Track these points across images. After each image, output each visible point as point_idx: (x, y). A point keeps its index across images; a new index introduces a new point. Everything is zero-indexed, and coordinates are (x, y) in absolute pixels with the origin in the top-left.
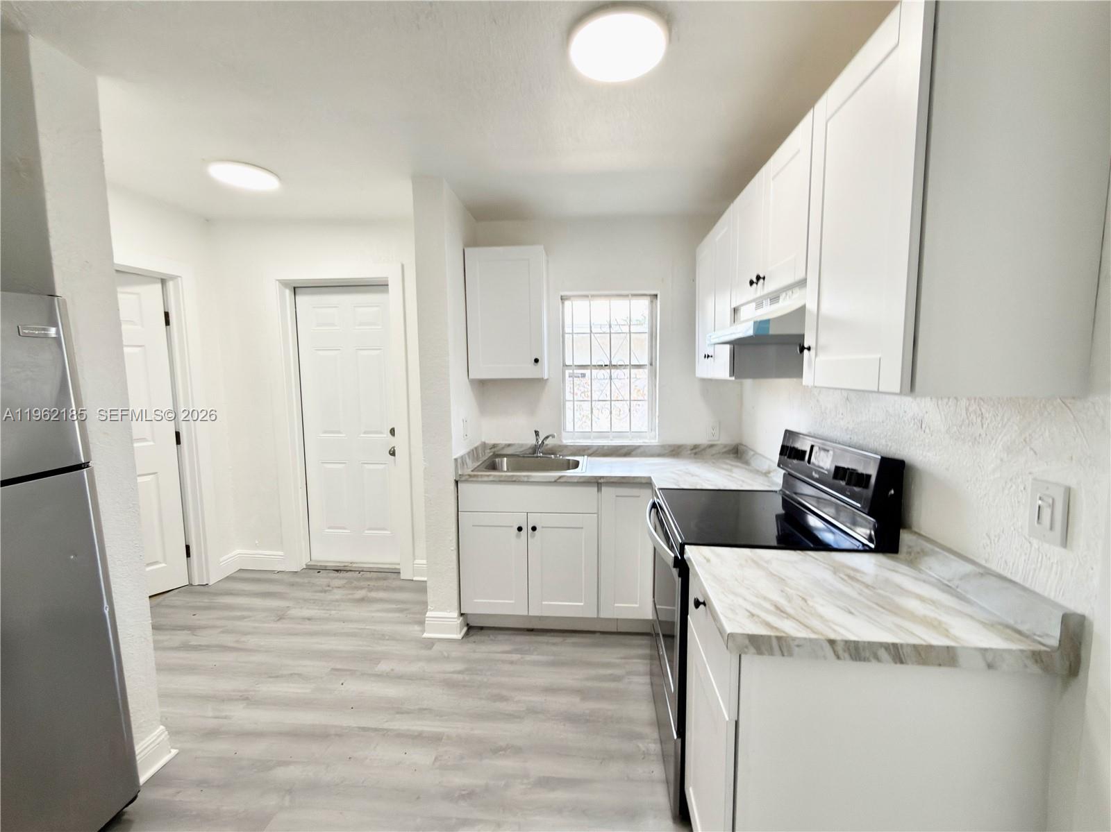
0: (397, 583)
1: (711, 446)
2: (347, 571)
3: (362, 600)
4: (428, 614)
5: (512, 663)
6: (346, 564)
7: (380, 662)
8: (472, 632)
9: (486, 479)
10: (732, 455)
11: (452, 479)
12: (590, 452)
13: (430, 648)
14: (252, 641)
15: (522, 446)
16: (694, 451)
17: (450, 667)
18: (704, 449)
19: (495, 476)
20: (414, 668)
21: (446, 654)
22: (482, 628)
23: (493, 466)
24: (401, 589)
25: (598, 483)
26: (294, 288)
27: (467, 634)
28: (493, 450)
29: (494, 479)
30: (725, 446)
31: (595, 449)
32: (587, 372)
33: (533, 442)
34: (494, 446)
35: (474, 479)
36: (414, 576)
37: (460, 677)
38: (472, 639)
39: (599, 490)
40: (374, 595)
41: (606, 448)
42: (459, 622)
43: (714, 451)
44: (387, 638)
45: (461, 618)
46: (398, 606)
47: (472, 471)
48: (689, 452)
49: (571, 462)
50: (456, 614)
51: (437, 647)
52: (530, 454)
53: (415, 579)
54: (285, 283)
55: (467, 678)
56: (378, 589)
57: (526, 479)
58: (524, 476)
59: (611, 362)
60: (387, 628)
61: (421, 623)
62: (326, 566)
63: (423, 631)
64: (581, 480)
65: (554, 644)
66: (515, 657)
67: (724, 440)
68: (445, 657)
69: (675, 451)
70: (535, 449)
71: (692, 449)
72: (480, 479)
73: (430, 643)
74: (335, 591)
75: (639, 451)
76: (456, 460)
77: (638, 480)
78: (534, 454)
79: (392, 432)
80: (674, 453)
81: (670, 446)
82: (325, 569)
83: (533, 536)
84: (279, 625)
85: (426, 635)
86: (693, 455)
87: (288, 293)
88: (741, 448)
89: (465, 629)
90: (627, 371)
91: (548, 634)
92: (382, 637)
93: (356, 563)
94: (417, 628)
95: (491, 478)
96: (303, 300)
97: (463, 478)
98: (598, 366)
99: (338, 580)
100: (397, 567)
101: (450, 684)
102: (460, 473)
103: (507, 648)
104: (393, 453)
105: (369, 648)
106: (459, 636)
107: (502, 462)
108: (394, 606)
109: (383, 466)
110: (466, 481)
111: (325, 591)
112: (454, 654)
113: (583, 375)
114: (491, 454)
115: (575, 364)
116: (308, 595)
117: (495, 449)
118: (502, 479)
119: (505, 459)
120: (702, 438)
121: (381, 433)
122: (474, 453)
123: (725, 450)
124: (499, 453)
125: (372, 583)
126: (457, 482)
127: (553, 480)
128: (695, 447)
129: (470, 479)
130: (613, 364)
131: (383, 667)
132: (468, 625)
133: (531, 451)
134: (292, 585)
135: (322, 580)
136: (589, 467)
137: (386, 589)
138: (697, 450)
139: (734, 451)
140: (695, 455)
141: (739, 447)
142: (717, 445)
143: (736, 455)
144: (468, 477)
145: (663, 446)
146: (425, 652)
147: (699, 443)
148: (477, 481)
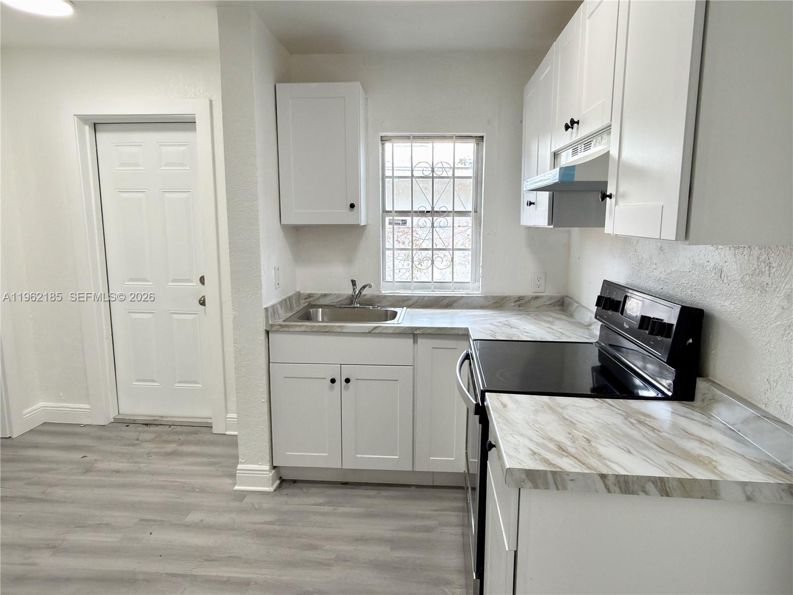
0: (207, 437)
1: (537, 298)
2: (157, 425)
3: (173, 454)
4: (240, 467)
5: (323, 514)
6: (156, 418)
7: (190, 512)
8: (284, 485)
9: (297, 329)
10: (556, 308)
11: (262, 328)
12: (410, 302)
13: (242, 501)
14: (59, 492)
15: (339, 296)
16: (519, 303)
17: (258, 518)
18: (529, 301)
19: (307, 326)
20: (225, 519)
21: (257, 506)
22: (295, 481)
23: (307, 316)
24: (213, 443)
25: (414, 334)
26: (95, 124)
27: (279, 487)
28: (308, 300)
29: (306, 330)
30: (551, 298)
31: (414, 299)
32: (409, 219)
33: (351, 292)
34: (310, 296)
35: (287, 329)
36: (226, 431)
37: (270, 527)
38: (285, 491)
39: (415, 342)
40: (185, 448)
41: (425, 299)
42: (271, 475)
43: (538, 303)
44: (197, 490)
45: (273, 471)
46: (210, 460)
47: (284, 321)
48: (513, 304)
49: (389, 313)
50: (267, 467)
51: (248, 500)
52: (346, 304)
53: (228, 433)
54: (84, 119)
55: (277, 528)
56: (189, 443)
57: (339, 330)
58: (338, 327)
59: (433, 208)
60: (198, 481)
61: (233, 476)
62: (135, 420)
63: (235, 484)
64: (397, 331)
65: (369, 497)
66: (326, 509)
67: (550, 291)
68: (256, 509)
69: (497, 303)
70: (352, 299)
71: (517, 301)
72: (291, 330)
73: (242, 495)
74: (145, 444)
75: (462, 302)
76: (266, 309)
77: (456, 332)
78: (351, 305)
79: (202, 280)
81: (493, 297)
82: (134, 422)
83: (347, 388)
84: (87, 478)
85: (236, 488)
86: (516, 307)
87: (87, 130)
88: (566, 299)
89: (278, 482)
90: (450, 219)
91: (363, 487)
92: (193, 489)
93: (167, 417)
94: (229, 481)
95: (303, 329)
96: (104, 137)
97: (275, 328)
98: (420, 212)
99: (148, 434)
100: (209, 421)
101: (259, 534)
102: (270, 323)
103: (320, 500)
104: (203, 303)
105: (179, 500)
106: (271, 489)
107: (317, 313)
108: (204, 460)
109: (193, 316)
110: (277, 331)
111: (134, 445)
112: (265, 506)
113: (404, 222)
114: (307, 304)
115: (395, 209)
116: (116, 448)
117: (311, 299)
118: (315, 329)
119: (320, 309)
120: (526, 289)
121: (190, 281)
122: (287, 303)
123: (550, 302)
124: (313, 303)
125: (182, 437)
126: (267, 332)
127: (368, 331)
128: (520, 299)
129: (282, 329)
130: (435, 209)
131: (193, 517)
132: (281, 478)
133: (347, 301)
134: (100, 438)
135: (130, 433)
136: (405, 318)
137: (198, 443)
138: (521, 302)
139: (560, 303)
140: (519, 307)
141: (565, 299)
142: (542, 297)
143: (561, 307)
144: (280, 327)
145: (486, 297)
146: (236, 504)
147: (522, 294)
148: (288, 331)
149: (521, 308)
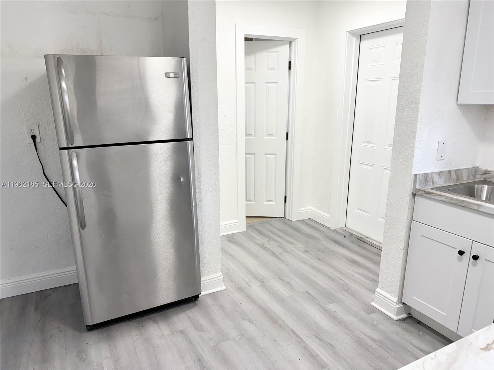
4: (377, 290)
7: (333, 303)
8: (409, 321)
9: (438, 198)
11: (409, 190)
14: (286, 256)
17: (369, 332)
19: (447, 197)
20: (348, 318)
21: (375, 323)
22: (419, 323)
26: (360, 36)
27: (404, 320)
28: (484, 176)
29: (445, 200)
35: (428, 196)
37: (371, 343)
38: (404, 325)
44: (350, 292)
45: (401, 306)
46: (374, 277)
47: (432, 189)
50: (395, 300)
54: (353, 33)
55: (375, 346)
60: (354, 286)
62: (352, 234)
63: (372, 300)
68: (373, 325)
72: (432, 197)
73: (374, 310)
76: (416, 175)
83: (474, 265)
85: (373, 304)
87: (355, 41)
89: (405, 316)
92: (347, 289)
95: (442, 199)
102: (417, 187)
105: (334, 292)
106: (395, 318)
110: (421, 195)
112: (381, 327)
114: (482, 179)
122: (451, 174)
126: (414, 195)
129: (425, 194)
131: (332, 307)
132: (410, 314)
144: (424, 192)
146: (363, 314)
148: (430, 198)
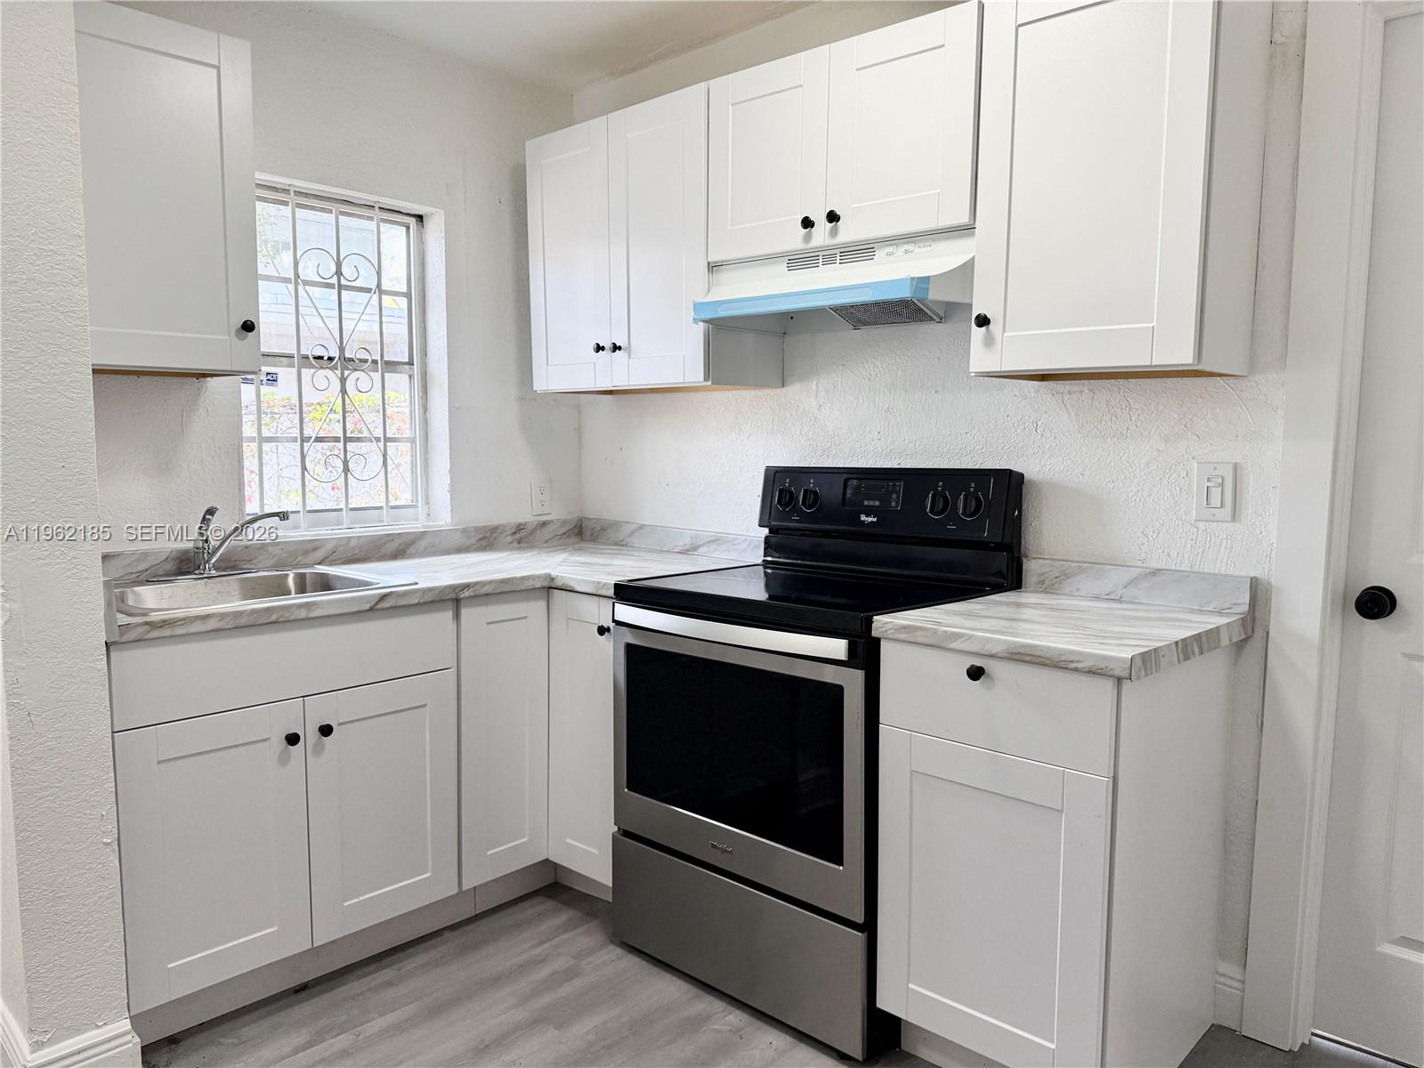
1: (544, 524)
9: (197, 628)
10: (573, 539)
15: (144, 555)
16: (518, 536)
18: (534, 530)
30: (564, 523)
31: (329, 547)
35: (167, 632)
41: (352, 544)
43: (546, 533)
48: (509, 539)
49: (308, 576)
57: (302, 614)
59: (342, 351)
67: (557, 512)
69: (487, 539)
71: (514, 533)
75: (423, 544)
80: (484, 543)
81: (477, 529)
83: (322, 750)
86: (515, 544)
95: (212, 624)
97: (130, 636)
110: (137, 641)
118: (243, 621)
120: (524, 513)
123: (563, 530)
127: (368, 608)
128: (520, 528)
133: (169, 567)
138: (522, 533)
139: (577, 530)
140: (519, 543)
141: (584, 525)
142: (552, 521)
143: (579, 537)
144: (146, 628)
145: (464, 531)
147: (522, 520)
148: (171, 637)
149: (522, 545)
